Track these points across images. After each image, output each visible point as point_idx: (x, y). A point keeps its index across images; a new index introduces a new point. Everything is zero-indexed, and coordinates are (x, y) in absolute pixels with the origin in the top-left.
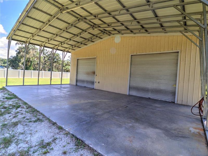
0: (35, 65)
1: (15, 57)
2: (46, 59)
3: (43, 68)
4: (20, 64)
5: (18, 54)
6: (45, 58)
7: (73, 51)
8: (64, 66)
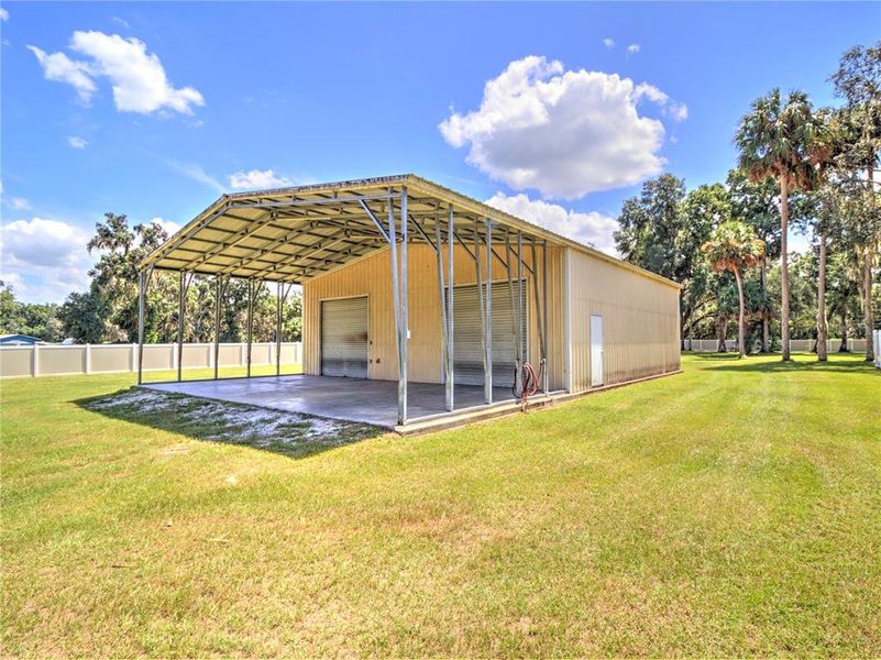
0: (164, 322)
1: (86, 295)
2: (209, 296)
3: (196, 333)
4: (108, 324)
5: (99, 286)
6: (203, 291)
7: (308, 281)
8: (283, 321)
